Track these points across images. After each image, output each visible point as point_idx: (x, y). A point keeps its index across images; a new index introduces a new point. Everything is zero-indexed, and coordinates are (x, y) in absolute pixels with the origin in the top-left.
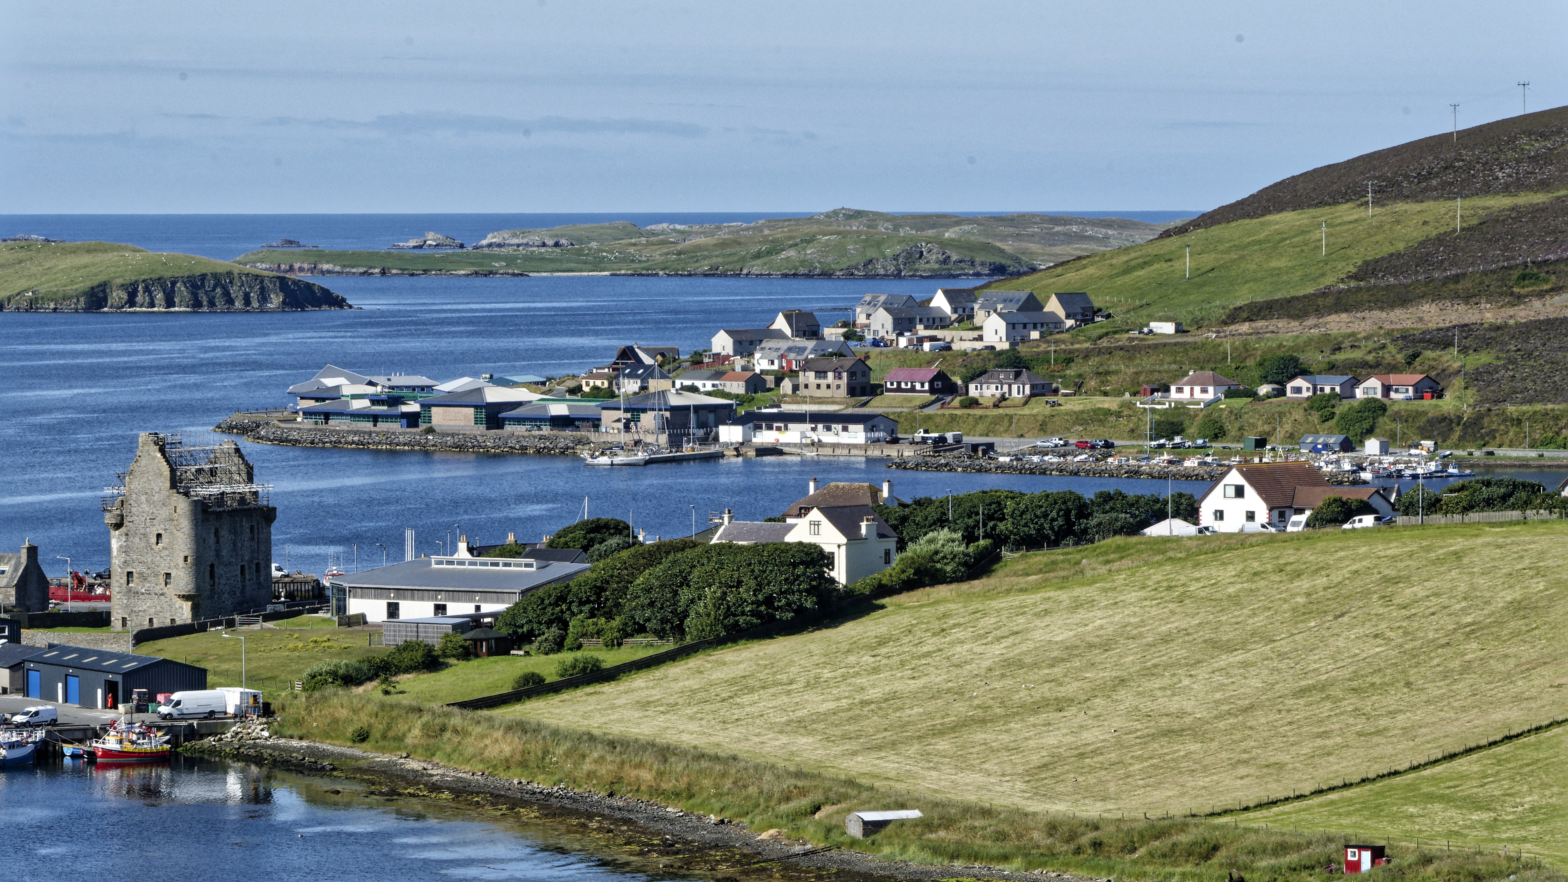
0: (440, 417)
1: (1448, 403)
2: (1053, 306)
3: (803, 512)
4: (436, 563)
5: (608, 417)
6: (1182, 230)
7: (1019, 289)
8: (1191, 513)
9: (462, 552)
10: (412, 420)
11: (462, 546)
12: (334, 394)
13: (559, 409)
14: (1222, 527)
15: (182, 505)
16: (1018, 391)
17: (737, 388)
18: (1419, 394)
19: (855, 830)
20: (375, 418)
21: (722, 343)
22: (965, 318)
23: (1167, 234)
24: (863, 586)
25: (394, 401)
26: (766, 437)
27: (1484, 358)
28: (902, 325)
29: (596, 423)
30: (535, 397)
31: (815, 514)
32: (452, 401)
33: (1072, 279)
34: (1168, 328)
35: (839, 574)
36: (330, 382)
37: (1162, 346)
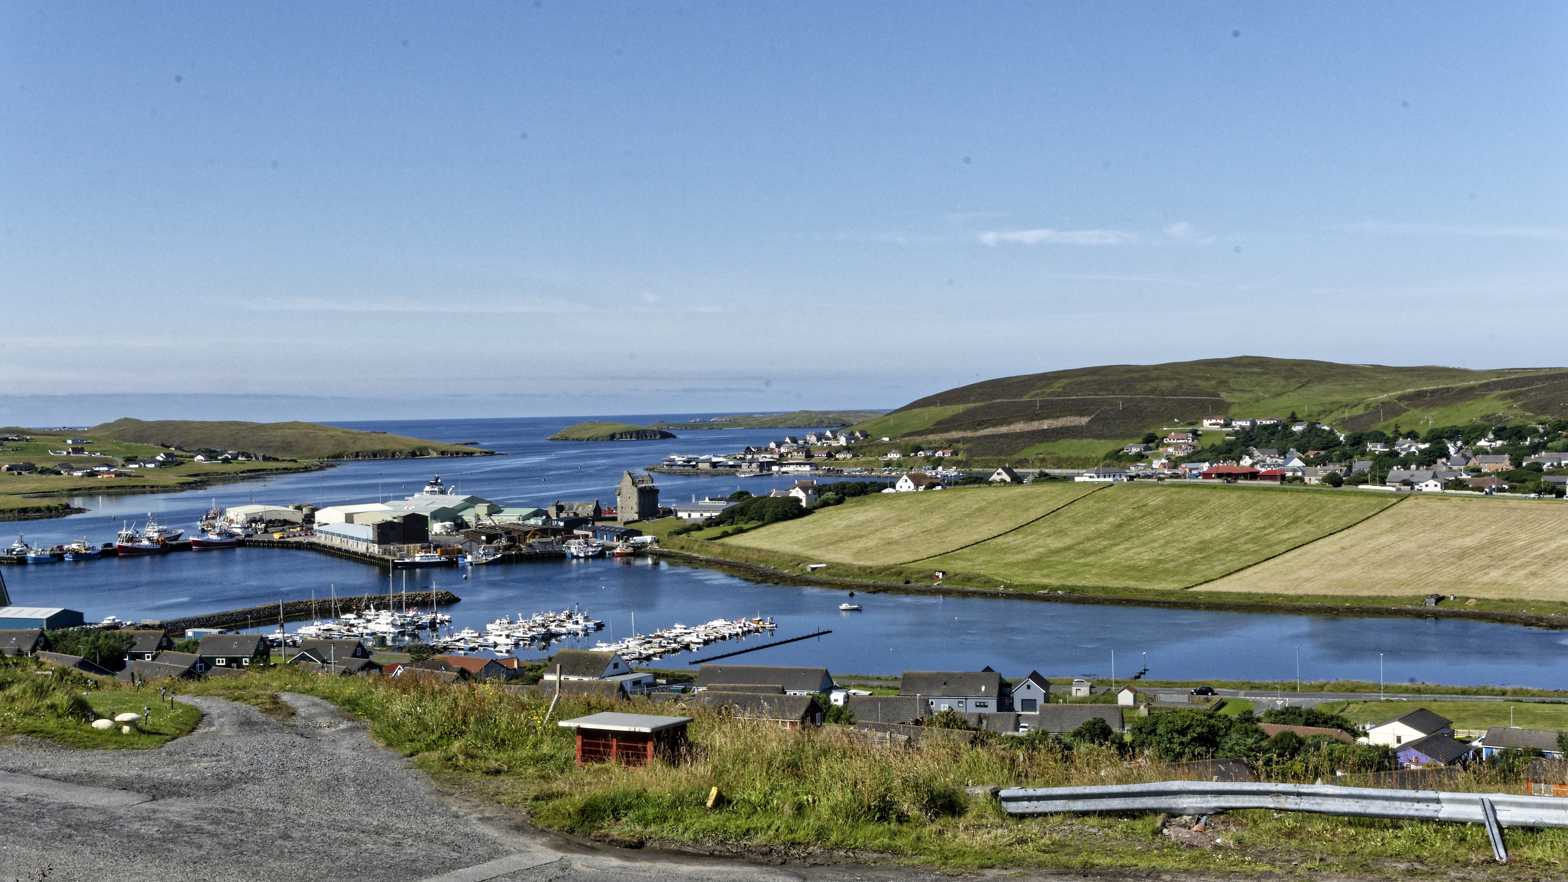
0: (700, 465)
1: (960, 457)
2: (858, 434)
3: (794, 488)
4: (701, 503)
5: (743, 464)
6: (890, 414)
7: (848, 430)
8: (894, 487)
9: (707, 500)
10: (694, 466)
11: (707, 498)
12: (673, 460)
13: (731, 463)
14: (902, 490)
15: (635, 489)
16: (849, 456)
17: (777, 456)
18: (952, 455)
19: (809, 570)
20: (684, 466)
21: (772, 445)
22: (835, 438)
23: (886, 415)
24: (810, 507)
25: (689, 461)
26: (784, 469)
27: (968, 445)
28: (819, 439)
29: (740, 466)
30: (724, 460)
31: (797, 489)
32: (704, 461)
33: (862, 427)
34: (887, 439)
35: (804, 504)
36: (672, 457)
37: (886, 444)
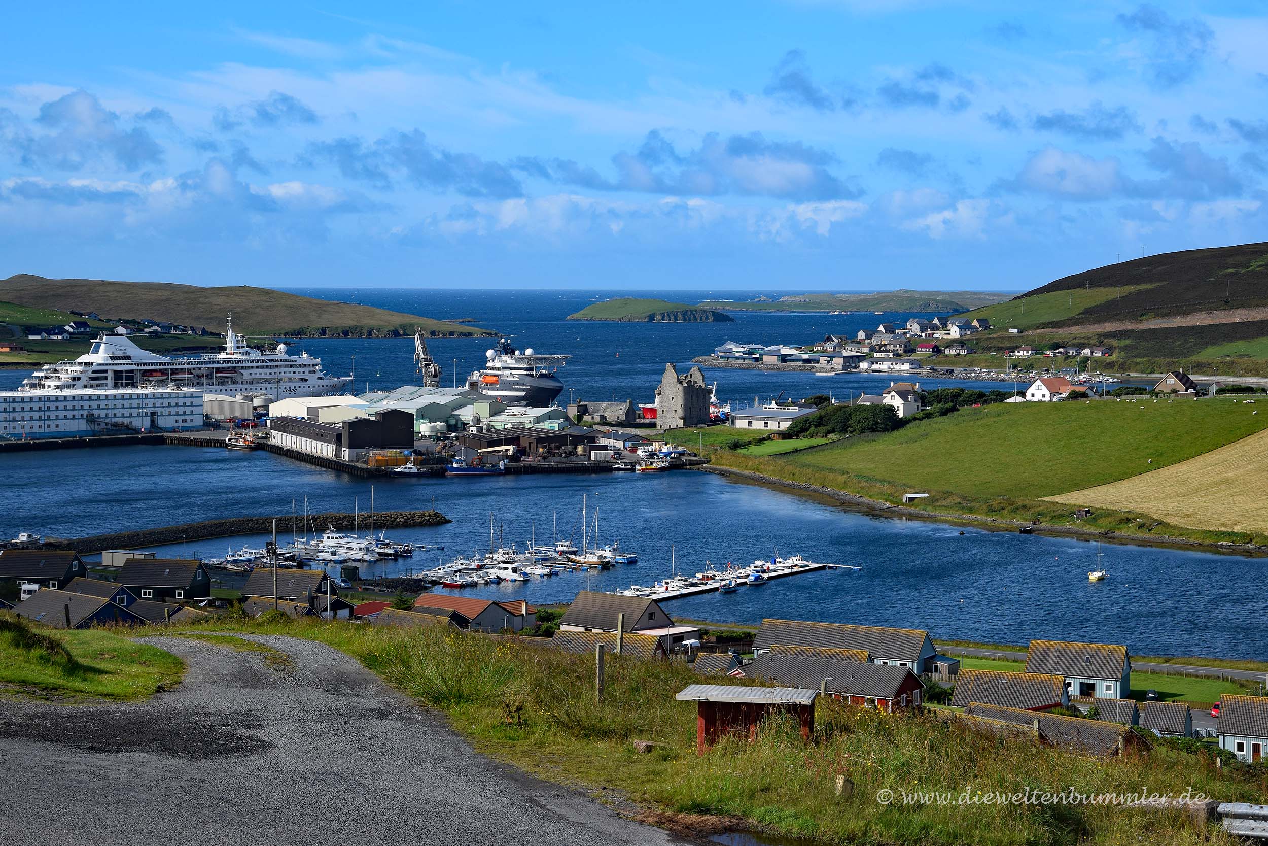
0: (765, 359)
1: (1114, 358)
2: (975, 323)
3: (889, 393)
4: (764, 408)
5: (822, 360)
6: (1021, 297)
7: (962, 319)
8: (1023, 394)
9: (773, 405)
10: (757, 359)
11: (774, 402)
12: (731, 351)
13: (806, 357)
14: (1035, 399)
15: (680, 387)
16: (963, 352)
17: (866, 350)
18: (1103, 354)
19: (904, 500)
20: (744, 359)
21: (861, 335)
22: (945, 326)
23: (1016, 298)
24: (909, 416)
25: (750, 353)
26: (876, 367)
27: (1128, 342)
28: (923, 330)
29: (818, 362)
30: (798, 352)
31: (893, 393)
32: (770, 353)
33: (982, 315)
34: (1015, 331)
35: (901, 414)
36: (729, 347)
37: (1012, 337)
